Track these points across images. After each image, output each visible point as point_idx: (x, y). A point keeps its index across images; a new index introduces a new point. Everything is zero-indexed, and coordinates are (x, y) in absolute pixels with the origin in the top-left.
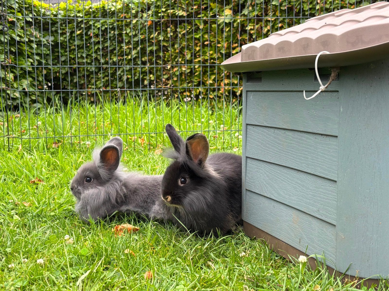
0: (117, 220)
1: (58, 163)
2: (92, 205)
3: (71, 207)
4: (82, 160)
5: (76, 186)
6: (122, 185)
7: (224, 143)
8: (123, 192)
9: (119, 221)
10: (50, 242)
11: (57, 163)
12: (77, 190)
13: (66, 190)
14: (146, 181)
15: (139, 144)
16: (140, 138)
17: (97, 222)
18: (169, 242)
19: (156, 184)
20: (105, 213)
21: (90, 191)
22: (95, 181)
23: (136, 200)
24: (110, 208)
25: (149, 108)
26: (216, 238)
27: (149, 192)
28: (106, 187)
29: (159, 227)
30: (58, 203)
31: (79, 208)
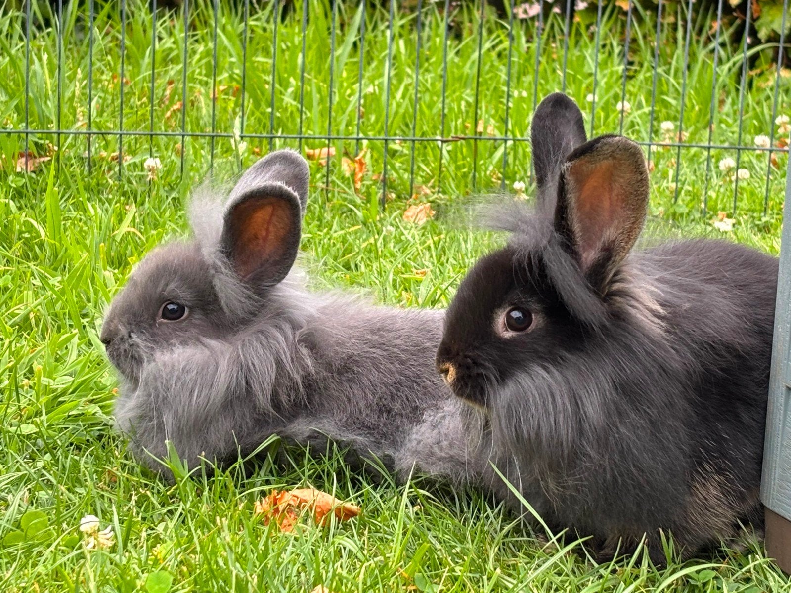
0: (271, 472)
1: (43, 233)
2: (180, 410)
3: (94, 409)
4: (132, 230)
5: (123, 330)
6: (300, 341)
7: (677, 193)
8: (304, 367)
9: (279, 475)
10: (25, 539)
11: (38, 233)
12: (126, 346)
13: (76, 340)
14: (389, 331)
15: (343, 178)
16: (346, 154)
17: (199, 474)
18: (475, 572)
19: (428, 345)
20: (229, 441)
21: (175, 356)
22: (198, 317)
23: (349, 400)
24: (250, 424)
25: (380, 38)
26: (658, 570)
27: (401, 374)
28: (239, 344)
29: (433, 510)
30: (47, 390)
31: (131, 414)
